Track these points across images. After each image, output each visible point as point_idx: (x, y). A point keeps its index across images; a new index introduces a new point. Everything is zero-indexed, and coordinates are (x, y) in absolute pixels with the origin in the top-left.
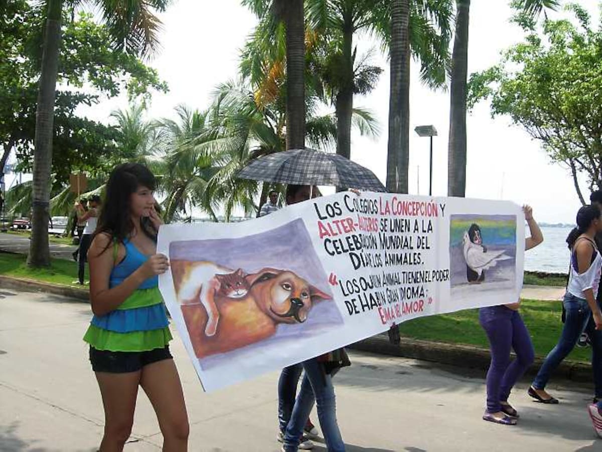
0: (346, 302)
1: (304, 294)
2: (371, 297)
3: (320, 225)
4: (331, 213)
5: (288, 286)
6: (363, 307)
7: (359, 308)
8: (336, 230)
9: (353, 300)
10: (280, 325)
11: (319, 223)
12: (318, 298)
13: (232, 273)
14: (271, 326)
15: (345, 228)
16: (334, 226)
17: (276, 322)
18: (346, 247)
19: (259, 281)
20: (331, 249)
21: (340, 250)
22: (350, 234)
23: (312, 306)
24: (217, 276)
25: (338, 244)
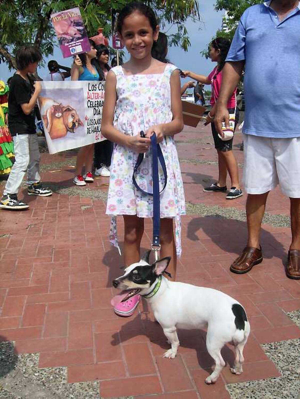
0: (88, 128)
1: (77, 121)
2: (95, 128)
3: (88, 93)
4: (93, 89)
5: (73, 116)
6: (92, 131)
7: (91, 132)
8: (92, 97)
9: (90, 128)
10: (68, 132)
11: (88, 92)
12: (80, 124)
13: (58, 105)
14: (66, 132)
15: (96, 97)
16: (92, 95)
17: (67, 131)
18: (94, 105)
19: (66, 111)
20: (89, 105)
21: (92, 106)
22: (96, 100)
23: (78, 127)
24: (53, 105)
25: (92, 103)
